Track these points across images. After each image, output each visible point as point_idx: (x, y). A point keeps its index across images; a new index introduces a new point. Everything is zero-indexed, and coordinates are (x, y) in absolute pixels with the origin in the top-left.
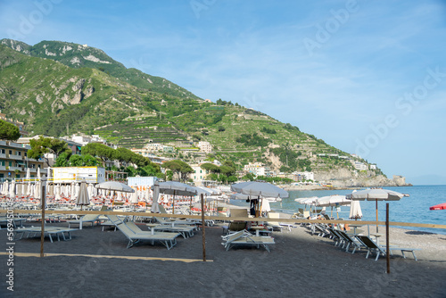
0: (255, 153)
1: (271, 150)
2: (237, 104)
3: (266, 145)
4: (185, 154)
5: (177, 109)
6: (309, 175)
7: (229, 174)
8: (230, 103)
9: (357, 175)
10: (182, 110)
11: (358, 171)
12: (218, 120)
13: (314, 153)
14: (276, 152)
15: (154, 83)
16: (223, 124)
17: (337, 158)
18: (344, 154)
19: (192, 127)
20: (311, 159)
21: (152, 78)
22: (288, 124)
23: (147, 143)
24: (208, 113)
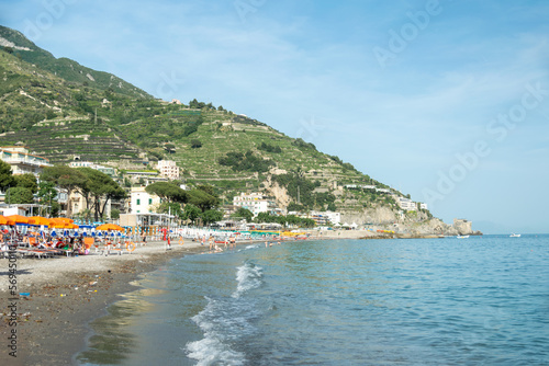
0: (248, 181)
1: (274, 178)
2: (221, 108)
3: (267, 170)
4: (135, 179)
5: (127, 113)
6: (335, 217)
8: (210, 106)
9: (403, 217)
10: (135, 114)
11: (405, 212)
12: (191, 130)
13: (340, 183)
14: (281, 180)
15: (97, 80)
16: (198, 136)
17: (373, 191)
18: (382, 186)
19: (150, 141)
20: (335, 193)
21: (94, 73)
22: (299, 140)
23: (72, 160)
24: (176, 121)
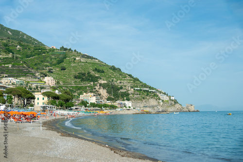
0: (88, 86)
1: (100, 85)
2: (75, 51)
3: (97, 81)
4: (34, 86)
5: (29, 53)
6: (129, 104)
7: (67, 100)
8: (70, 49)
9: (162, 103)
10: (33, 53)
11: (163, 101)
12: (60, 61)
13: (132, 87)
14: (103, 86)
15: (13, 34)
16: (64, 64)
17: (148, 91)
18: (153, 89)
19: (40, 67)
20: (130, 92)
21: (12, 31)
22: (113, 66)
23: (4, 77)
24: (53, 57)
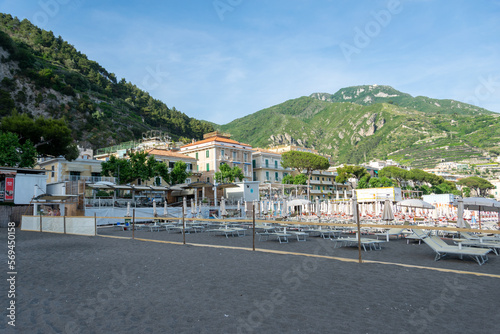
4: (482, 170)
5: (469, 127)
10: (475, 127)
15: (442, 106)
19: (488, 143)
21: (439, 102)
23: (439, 162)
